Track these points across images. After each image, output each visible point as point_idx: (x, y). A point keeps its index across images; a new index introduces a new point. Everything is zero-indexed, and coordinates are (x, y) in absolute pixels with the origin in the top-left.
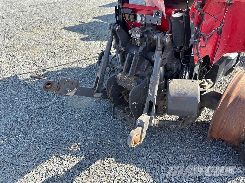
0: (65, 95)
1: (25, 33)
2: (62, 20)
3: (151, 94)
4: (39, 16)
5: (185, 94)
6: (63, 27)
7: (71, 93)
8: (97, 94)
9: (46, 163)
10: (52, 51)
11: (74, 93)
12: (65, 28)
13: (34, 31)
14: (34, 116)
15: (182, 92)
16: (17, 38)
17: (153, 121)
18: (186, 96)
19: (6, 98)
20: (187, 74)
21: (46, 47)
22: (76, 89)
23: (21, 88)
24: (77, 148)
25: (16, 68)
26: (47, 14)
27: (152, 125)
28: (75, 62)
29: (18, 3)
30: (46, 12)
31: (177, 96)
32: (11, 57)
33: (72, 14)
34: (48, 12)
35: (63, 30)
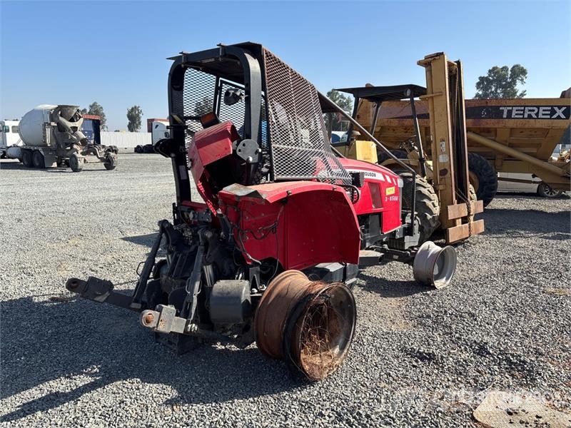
0: (93, 300)
1: (55, 244)
2: (124, 227)
3: (189, 293)
4: (85, 221)
5: (229, 293)
6: (123, 237)
7: (101, 299)
8: (135, 304)
9: (51, 382)
10: (93, 269)
11: (105, 298)
12: (126, 239)
13: (70, 242)
14: (47, 340)
15: (226, 291)
16: (40, 251)
17: (189, 326)
18: (229, 295)
19: (9, 322)
20: (241, 275)
21: (85, 264)
22: (107, 294)
23: (33, 312)
24: (96, 370)
25: (31, 289)
26: (99, 218)
27: (189, 330)
28: (125, 283)
29: (51, 198)
30: (100, 214)
31: (220, 295)
32: (25, 275)
33: (144, 219)
34: (103, 214)
35: (122, 241)
